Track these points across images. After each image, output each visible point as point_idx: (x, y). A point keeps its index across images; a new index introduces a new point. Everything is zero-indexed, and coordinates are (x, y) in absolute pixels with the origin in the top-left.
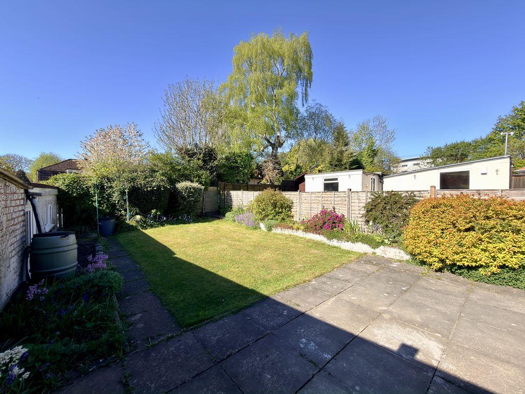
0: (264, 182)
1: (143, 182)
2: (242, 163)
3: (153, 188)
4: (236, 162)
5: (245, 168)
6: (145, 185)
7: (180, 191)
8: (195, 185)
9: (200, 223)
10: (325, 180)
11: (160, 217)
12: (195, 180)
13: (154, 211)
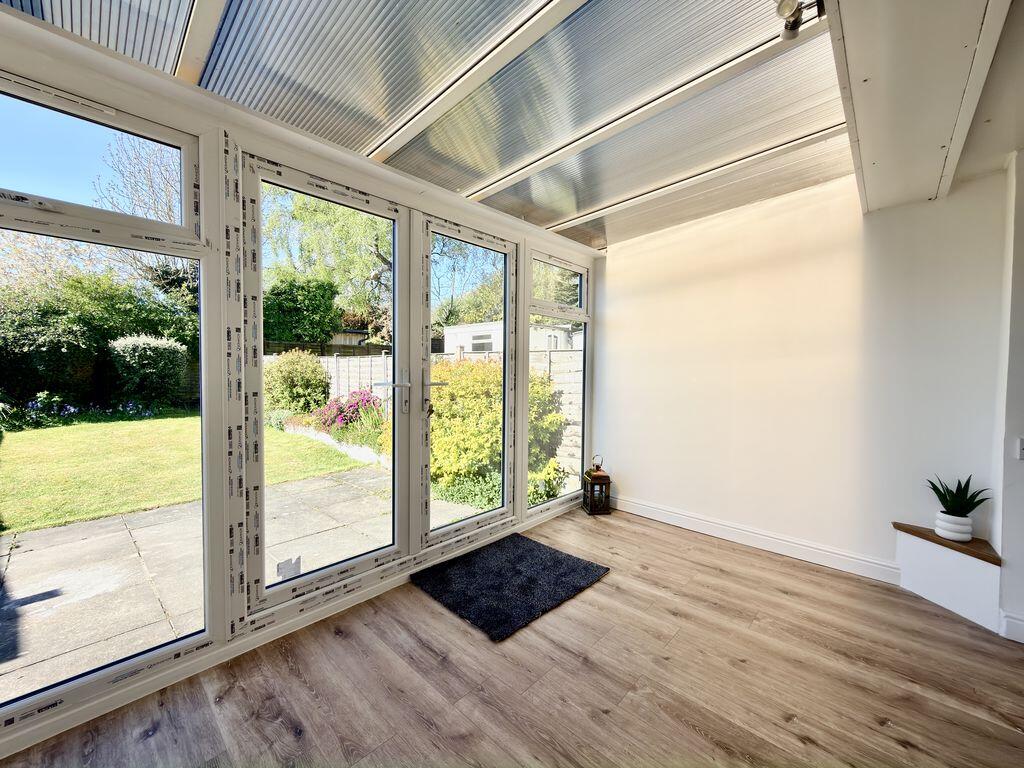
0: (374, 340)
1: (10, 335)
2: (307, 302)
3: (40, 346)
4: (295, 301)
5: (314, 312)
6: (16, 340)
7: (118, 355)
8: (165, 343)
9: (169, 419)
10: (475, 338)
11: (61, 407)
12: (166, 332)
13: (42, 395)
